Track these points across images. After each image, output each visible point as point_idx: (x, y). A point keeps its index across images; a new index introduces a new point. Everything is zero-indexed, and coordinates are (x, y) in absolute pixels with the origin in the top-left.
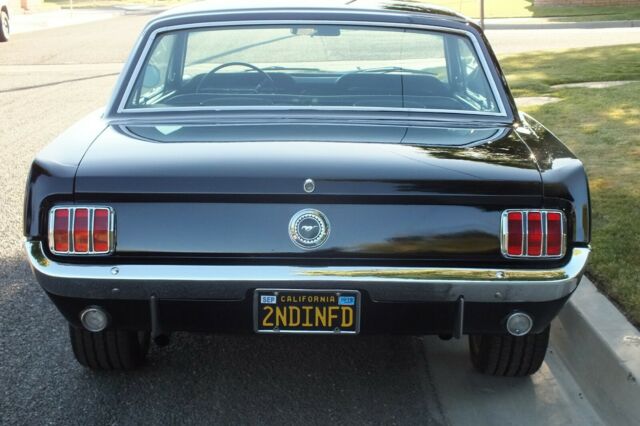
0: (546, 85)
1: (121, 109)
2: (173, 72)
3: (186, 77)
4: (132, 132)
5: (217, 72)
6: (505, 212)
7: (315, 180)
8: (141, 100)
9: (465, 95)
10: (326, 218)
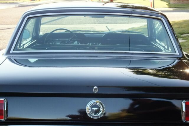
0: (180, 35)
1: (12, 51)
2: (35, 32)
3: (41, 33)
4: (17, 62)
5: (53, 32)
6: (184, 101)
7: (97, 86)
8: (22, 45)
9: (156, 42)
10: (103, 104)
